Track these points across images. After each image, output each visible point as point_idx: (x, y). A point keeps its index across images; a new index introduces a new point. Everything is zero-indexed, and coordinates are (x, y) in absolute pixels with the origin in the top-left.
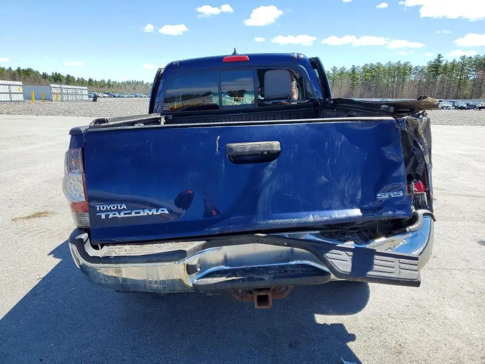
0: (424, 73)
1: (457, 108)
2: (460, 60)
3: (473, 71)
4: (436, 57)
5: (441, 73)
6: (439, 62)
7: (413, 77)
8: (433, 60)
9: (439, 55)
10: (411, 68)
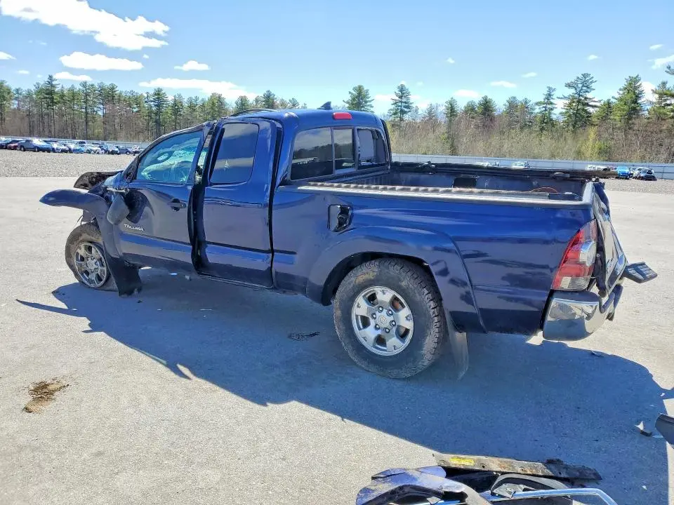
0: (32, 100)
1: (107, 152)
2: (81, 88)
3: (100, 103)
4: (46, 79)
5: (59, 102)
6: (53, 86)
7: (14, 105)
8: (42, 83)
9: (51, 77)
10: (9, 90)
